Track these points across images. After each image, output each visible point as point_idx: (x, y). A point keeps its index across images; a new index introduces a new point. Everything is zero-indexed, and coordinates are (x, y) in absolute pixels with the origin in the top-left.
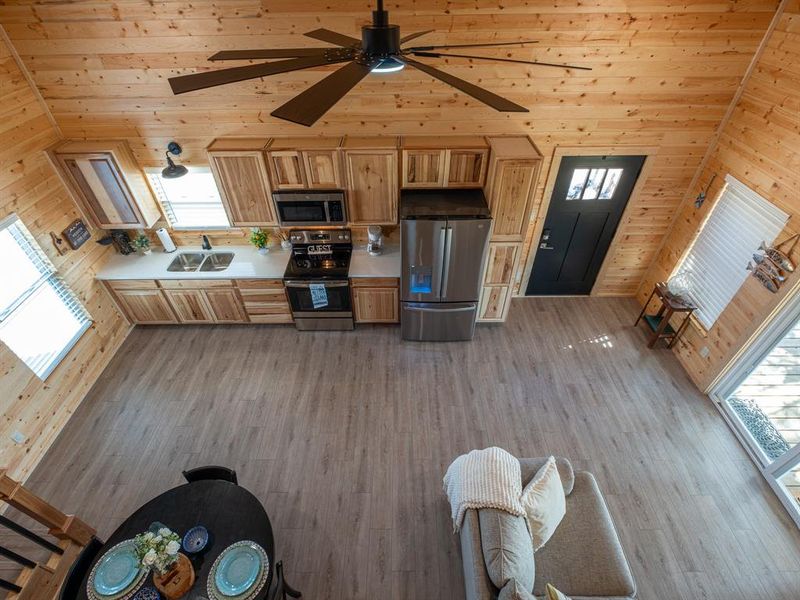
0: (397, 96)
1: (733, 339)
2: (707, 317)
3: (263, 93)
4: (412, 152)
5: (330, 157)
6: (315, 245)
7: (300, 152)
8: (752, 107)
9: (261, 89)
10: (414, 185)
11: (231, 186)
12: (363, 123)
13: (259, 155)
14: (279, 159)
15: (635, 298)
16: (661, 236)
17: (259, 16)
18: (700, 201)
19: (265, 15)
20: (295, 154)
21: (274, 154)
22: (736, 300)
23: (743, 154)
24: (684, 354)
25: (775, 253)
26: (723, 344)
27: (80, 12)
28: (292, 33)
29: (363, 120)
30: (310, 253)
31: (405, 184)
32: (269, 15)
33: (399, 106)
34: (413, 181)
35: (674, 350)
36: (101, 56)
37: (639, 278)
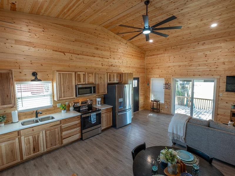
0: (102, 64)
1: (169, 101)
2: (162, 101)
3: (71, 59)
4: (110, 74)
5: (93, 74)
6: (83, 106)
7: (85, 73)
8: (149, 69)
9: (71, 58)
10: (111, 82)
11: (62, 84)
12: (95, 69)
13: (74, 73)
14: (79, 74)
15: (145, 109)
16: (144, 94)
17: (74, 42)
18: (148, 84)
19: (75, 42)
20: (84, 73)
21: (78, 73)
22: (165, 95)
23: (151, 75)
24: (162, 111)
25: (166, 84)
26: (168, 103)
27: (14, 26)
28: (81, 47)
29: (95, 68)
30: (81, 109)
31: (108, 82)
32: (76, 42)
33: (102, 66)
34: (110, 81)
35: (160, 112)
36: (16, 41)
37: (144, 104)
